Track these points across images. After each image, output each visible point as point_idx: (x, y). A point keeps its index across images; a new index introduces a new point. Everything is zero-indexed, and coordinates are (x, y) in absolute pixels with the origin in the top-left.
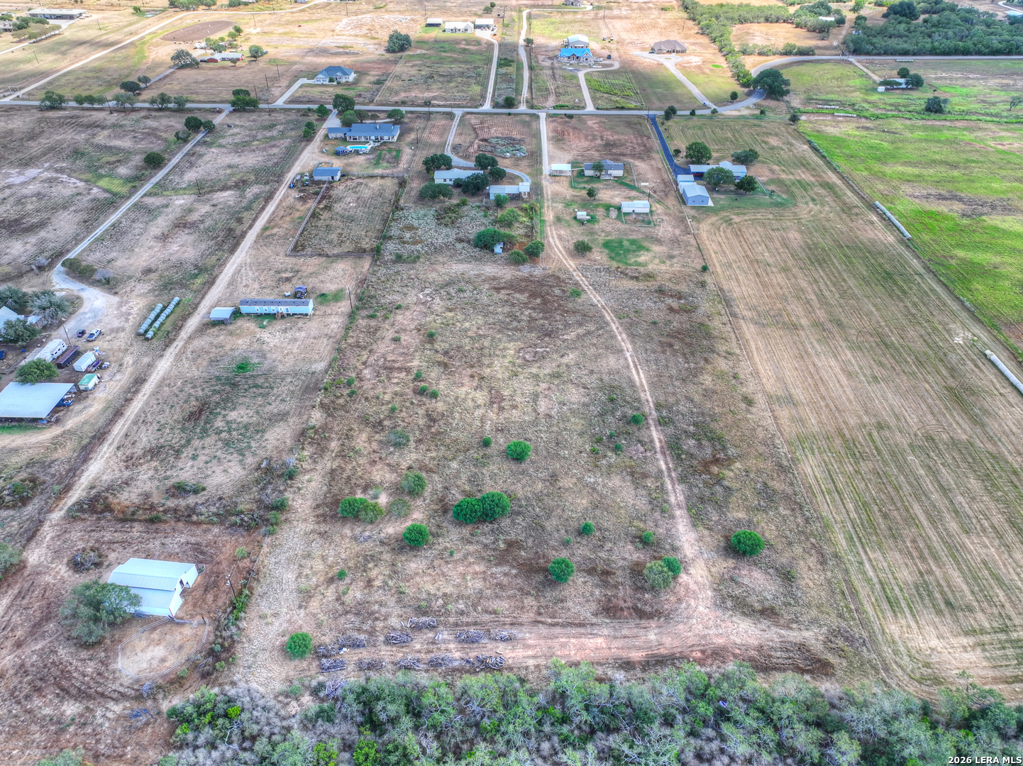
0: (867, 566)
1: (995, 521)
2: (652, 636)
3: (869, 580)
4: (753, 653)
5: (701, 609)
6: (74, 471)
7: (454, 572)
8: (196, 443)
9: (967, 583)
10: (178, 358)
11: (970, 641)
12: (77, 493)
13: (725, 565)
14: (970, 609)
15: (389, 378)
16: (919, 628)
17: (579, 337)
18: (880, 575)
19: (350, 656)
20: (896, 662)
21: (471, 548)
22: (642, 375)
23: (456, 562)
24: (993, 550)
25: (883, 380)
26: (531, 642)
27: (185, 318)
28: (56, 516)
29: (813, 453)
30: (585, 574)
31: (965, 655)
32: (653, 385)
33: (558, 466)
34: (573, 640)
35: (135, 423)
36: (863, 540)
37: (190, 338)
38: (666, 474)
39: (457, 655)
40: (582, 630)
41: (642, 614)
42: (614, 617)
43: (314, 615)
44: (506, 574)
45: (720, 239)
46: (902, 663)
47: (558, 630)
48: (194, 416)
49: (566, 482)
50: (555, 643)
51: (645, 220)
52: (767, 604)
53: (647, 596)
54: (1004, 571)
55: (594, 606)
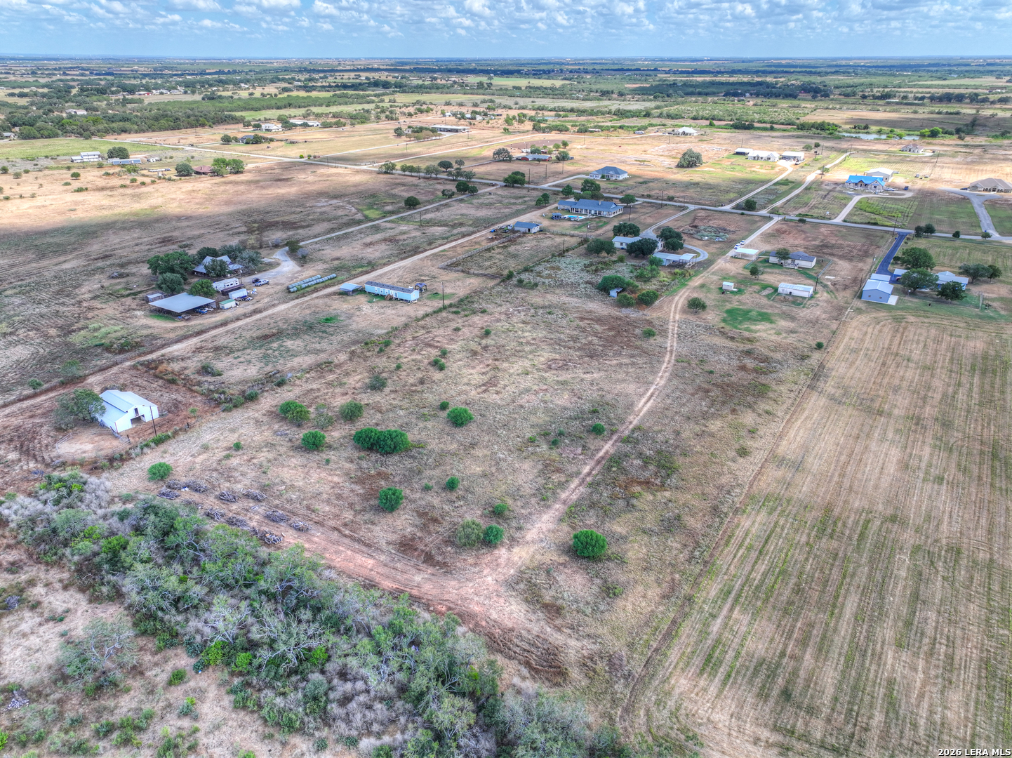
0: (719, 621)
1: (960, 653)
2: (418, 578)
3: (704, 633)
4: (497, 632)
5: (489, 579)
6: (163, 346)
7: (315, 475)
8: (248, 351)
9: (839, 688)
10: (295, 306)
11: (775, 738)
12: (150, 357)
13: (553, 557)
14: (812, 711)
15: (421, 350)
16: (717, 696)
17: (620, 365)
18: (726, 634)
19: (186, 494)
20: (648, 711)
21: (348, 465)
22: (649, 405)
23: (325, 470)
24: (921, 675)
25: (952, 484)
26: (316, 539)
27: (326, 287)
28: (128, 364)
29: (770, 513)
30: (415, 514)
31: (750, 747)
32: (651, 413)
33: (486, 438)
34: (349, 552)
35: (227, 332)
36: (742, 600)
37: (317, 298)
38: (582, 476)
39: (253, 524)
40: (365, 549)
41: (429, 559)
42: (403, 552)
43: (194, 463)
44: (352, 491)
45: (870, 330)
46: (656, 714)
47: (347, 541)
48: (266, 337)
49: (479, 452)
50: (332, 548)
51: (797, 301)
52: (560, 602)
53: (449, 548)
54: (913, 701)
55: (395, 537)
